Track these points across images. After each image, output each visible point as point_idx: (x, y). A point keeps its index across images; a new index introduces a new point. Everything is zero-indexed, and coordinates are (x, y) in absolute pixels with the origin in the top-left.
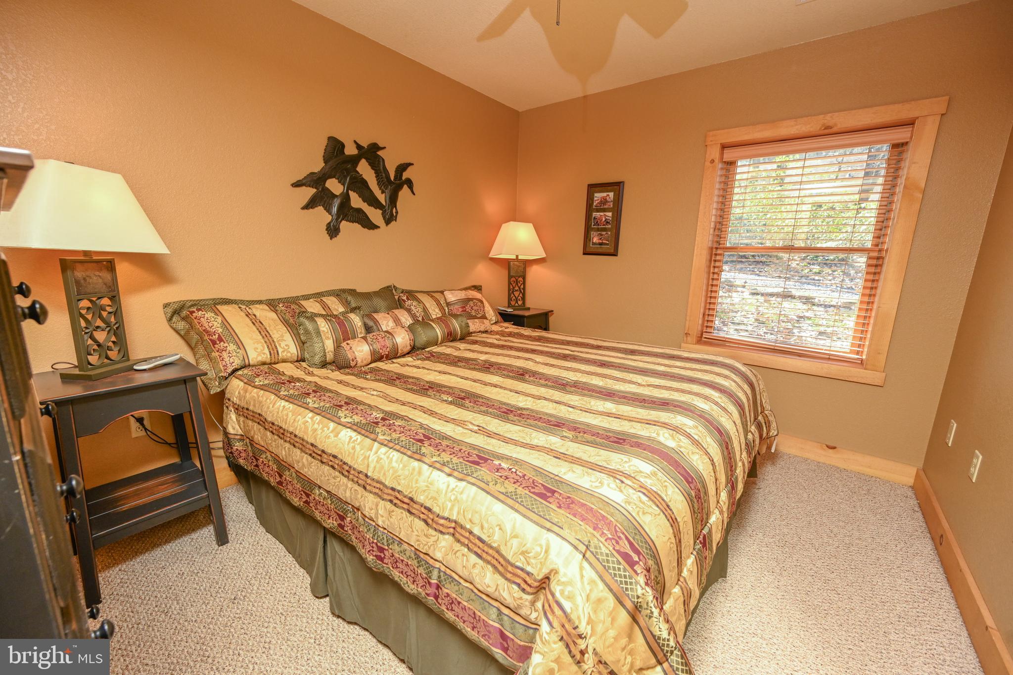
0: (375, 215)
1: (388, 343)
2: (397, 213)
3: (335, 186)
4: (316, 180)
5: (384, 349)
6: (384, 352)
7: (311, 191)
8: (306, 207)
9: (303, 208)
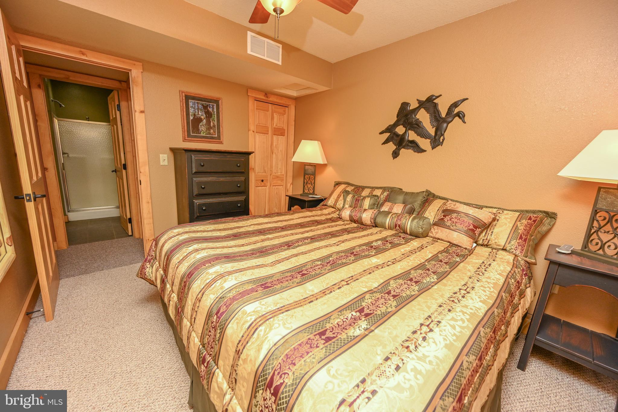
0: (424, 143)
1: (358, 215)
2: (443, 140)
3: (400, 130)
4: (390, 129)
5: (355, 217)
6: (356, 218)
7: (387, 135)
8: (384, 143)
9: (382, 144)
